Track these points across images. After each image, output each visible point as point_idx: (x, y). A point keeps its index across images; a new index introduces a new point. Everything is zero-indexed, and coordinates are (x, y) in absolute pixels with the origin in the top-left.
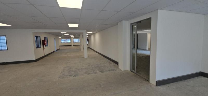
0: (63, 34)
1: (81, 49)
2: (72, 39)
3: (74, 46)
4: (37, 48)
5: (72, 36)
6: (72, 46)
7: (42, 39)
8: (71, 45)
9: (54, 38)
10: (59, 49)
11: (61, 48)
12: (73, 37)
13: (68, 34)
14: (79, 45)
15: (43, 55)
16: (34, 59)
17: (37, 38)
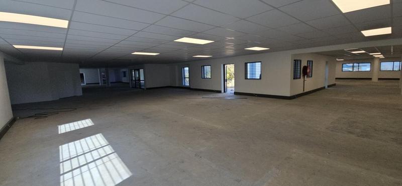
0: (348, 53)
1: (400, 89)
2: (376, 62)
3: (381, 81)
4: (294, 79)
5: (378, 55)
6: (375, 79)
7: (304, 64)
8: (371, 79)
9: (327, 63)
10: (334, 85)
11: (338, 83)
12: (381, 56)
13: (364, 52)
14: (399, 79)
15: (301, 92)
16: (288, 95)
17: (296, 62)
